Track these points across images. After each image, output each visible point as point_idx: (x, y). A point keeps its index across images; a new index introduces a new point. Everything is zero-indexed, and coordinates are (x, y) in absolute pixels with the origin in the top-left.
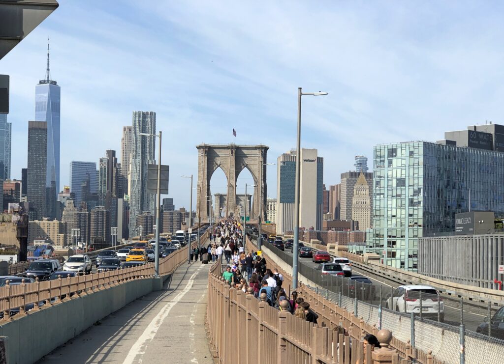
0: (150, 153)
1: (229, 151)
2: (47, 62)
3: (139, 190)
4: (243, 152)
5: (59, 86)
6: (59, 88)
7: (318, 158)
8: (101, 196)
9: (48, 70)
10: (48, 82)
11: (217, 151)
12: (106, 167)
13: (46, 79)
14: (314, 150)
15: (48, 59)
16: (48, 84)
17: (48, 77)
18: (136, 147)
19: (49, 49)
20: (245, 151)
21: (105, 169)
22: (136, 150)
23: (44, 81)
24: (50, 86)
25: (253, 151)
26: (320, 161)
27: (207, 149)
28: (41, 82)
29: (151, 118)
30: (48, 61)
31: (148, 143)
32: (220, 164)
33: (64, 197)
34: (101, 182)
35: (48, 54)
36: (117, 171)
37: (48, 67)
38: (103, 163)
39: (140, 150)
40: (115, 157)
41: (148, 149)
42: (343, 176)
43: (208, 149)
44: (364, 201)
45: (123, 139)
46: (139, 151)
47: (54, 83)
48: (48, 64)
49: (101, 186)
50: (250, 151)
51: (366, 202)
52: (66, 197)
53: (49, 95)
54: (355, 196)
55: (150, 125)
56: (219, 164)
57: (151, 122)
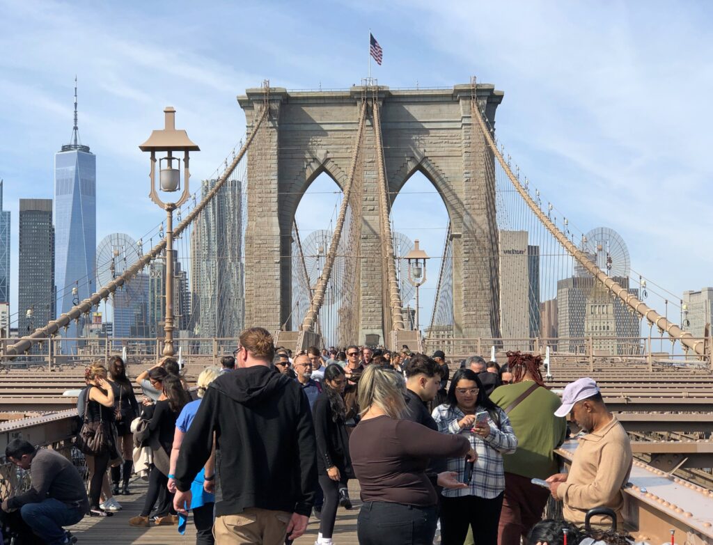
0: (233, 250)
1: (358, 112)
2: (73, 117)
3: (214, 315)
4: (409, 114)
5: (94, 153)
6: (93, 158)
7: (530, 247)
8: (153, 327)
9: (76, 128)
10: (76, 148)
11: (314, 113)
12: (161, 277)
13: (73, 143)
14: (522, 232)
15: (76, 112)
16: (76, 151)
17: (76, 140)
18: (209, 240)
19: (76, 96)
20: (415, 111)
21: (158, 281)
22: (209, 247)
23: (70, 146)
24: (78, 153)
25: (444, 107)
26: (533, 253)
27: (275, 106)
28: (65, 148)
29: (233, 191)
30: (76, 115)
31: (229, 233)
32: (327, 160)
33: (91, 331)
34: (153, 303)
35: (76, 104)
36: (181, 284)
37: (76, 124)
38: (156, 271)
39: (216, 246)
40: (176, 260)
41: (229, 245)
42: (561, 285)
43: (282, 104)
44: (605, 325)
45: (194, 234)
46: (215, 248)
47: (86, 149)
48: (76, 120)
49: (153, 309)
50: (433, 109)
51: (608, 327)
52: (95, 329)
53: (77, 167)
54: (590, 317)
55: (231, 203)
56: (321, 159)
57: (234, 197)
